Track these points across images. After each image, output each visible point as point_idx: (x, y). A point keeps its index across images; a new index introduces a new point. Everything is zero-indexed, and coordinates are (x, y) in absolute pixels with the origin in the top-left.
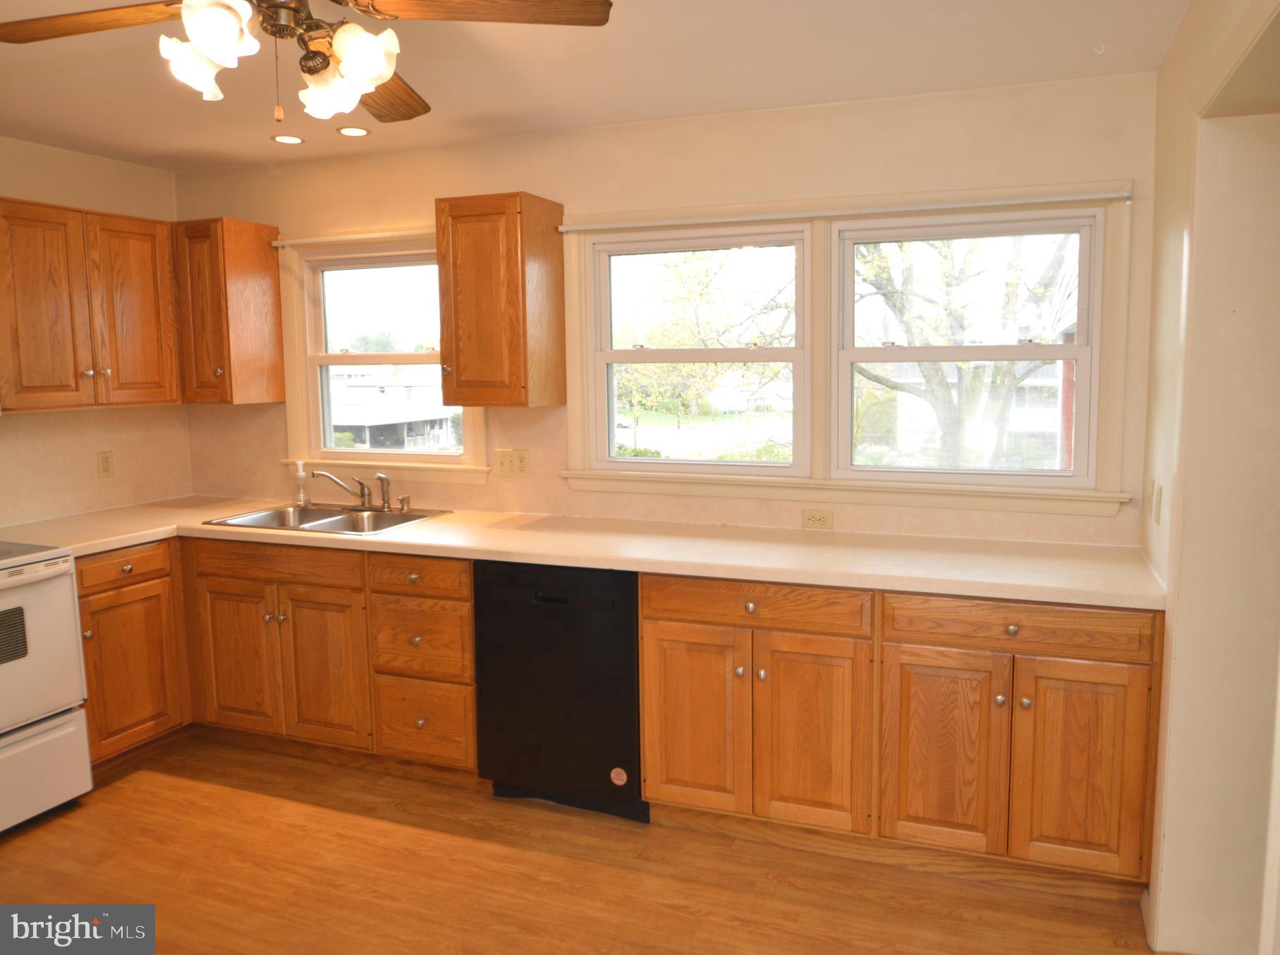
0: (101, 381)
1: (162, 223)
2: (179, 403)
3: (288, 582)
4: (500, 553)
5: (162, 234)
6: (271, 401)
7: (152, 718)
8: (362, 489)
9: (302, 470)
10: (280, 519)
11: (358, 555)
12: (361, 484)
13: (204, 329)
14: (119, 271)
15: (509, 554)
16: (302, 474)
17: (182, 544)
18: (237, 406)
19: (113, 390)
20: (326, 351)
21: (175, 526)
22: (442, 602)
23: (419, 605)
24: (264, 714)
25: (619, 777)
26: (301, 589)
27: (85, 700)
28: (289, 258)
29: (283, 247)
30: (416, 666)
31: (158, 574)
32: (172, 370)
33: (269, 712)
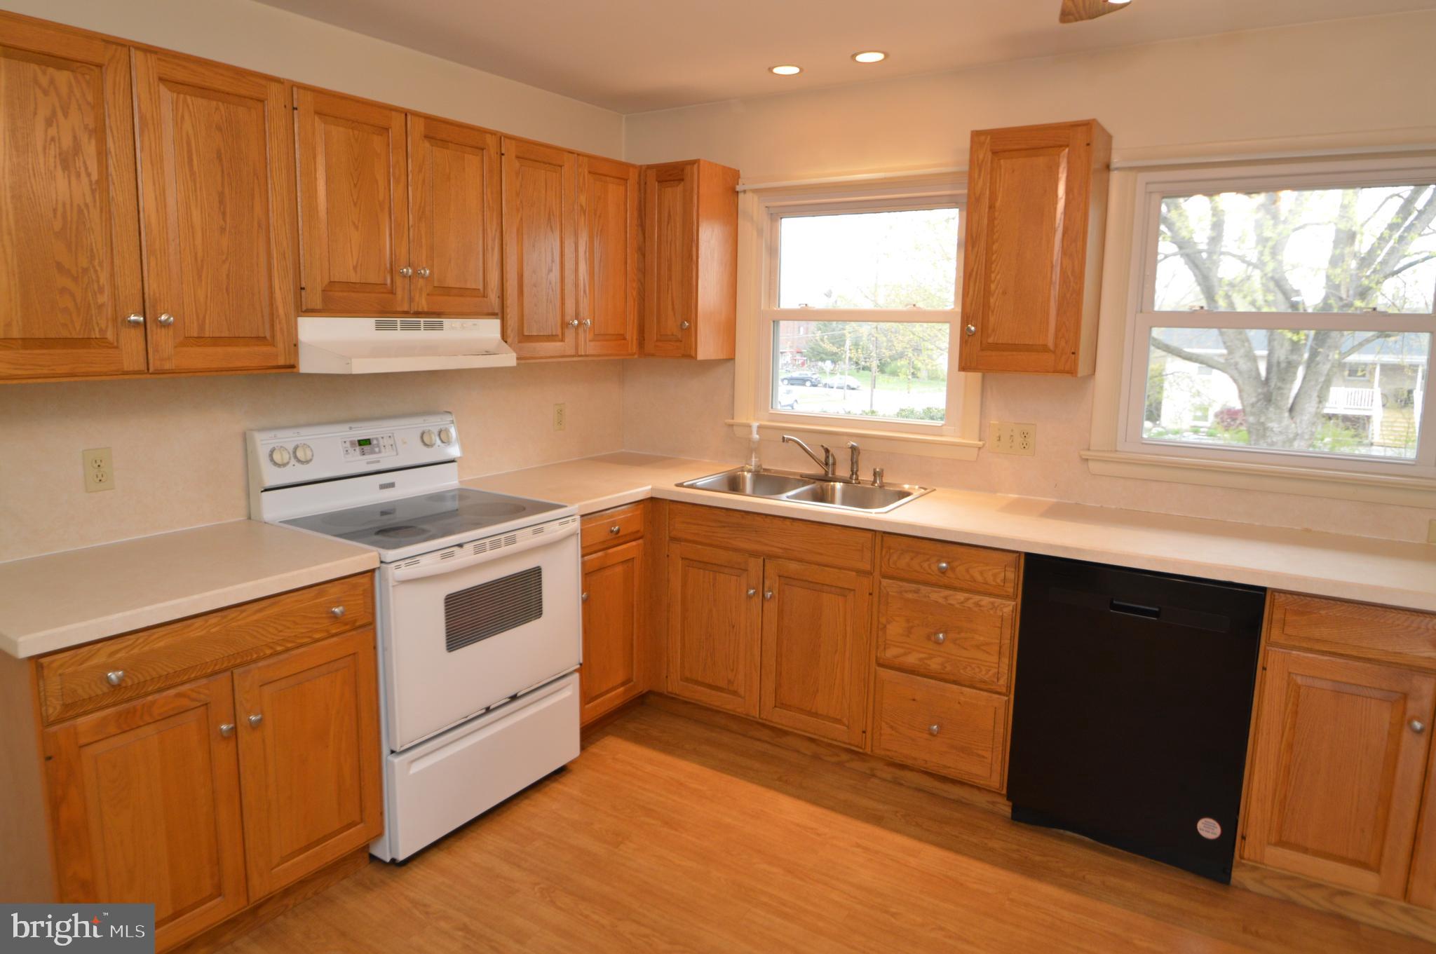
0: (581, 331)
1: (633, 166)
2: (636, 356)
3: (777, 557)
4: (1066, 549)
5: (633, 177)
6: (725, 357)
7: (623, 684)
8: (827, 457)
9: (756, 433)
10: (734, 484)
11: (869, 535)
12: (827, 451)
13: (670, 278)
14: (600, 216)
15: (1078, 550)
16: (756, 436)
17: (653, 505)
18: (700, 361)
19: (590, 341)
20: (779, 306)
21: (650, 487)
22: (977, 598)
23: (946, 598)
24: (735, 693)
25: (1209, 829)
26: (793, 566)
27: (581, 664)
28: (748, 203)
29: (745, 192)
30: (934, 665)
31: (635, 536)
32: (634, 320)
33: (741, 691)
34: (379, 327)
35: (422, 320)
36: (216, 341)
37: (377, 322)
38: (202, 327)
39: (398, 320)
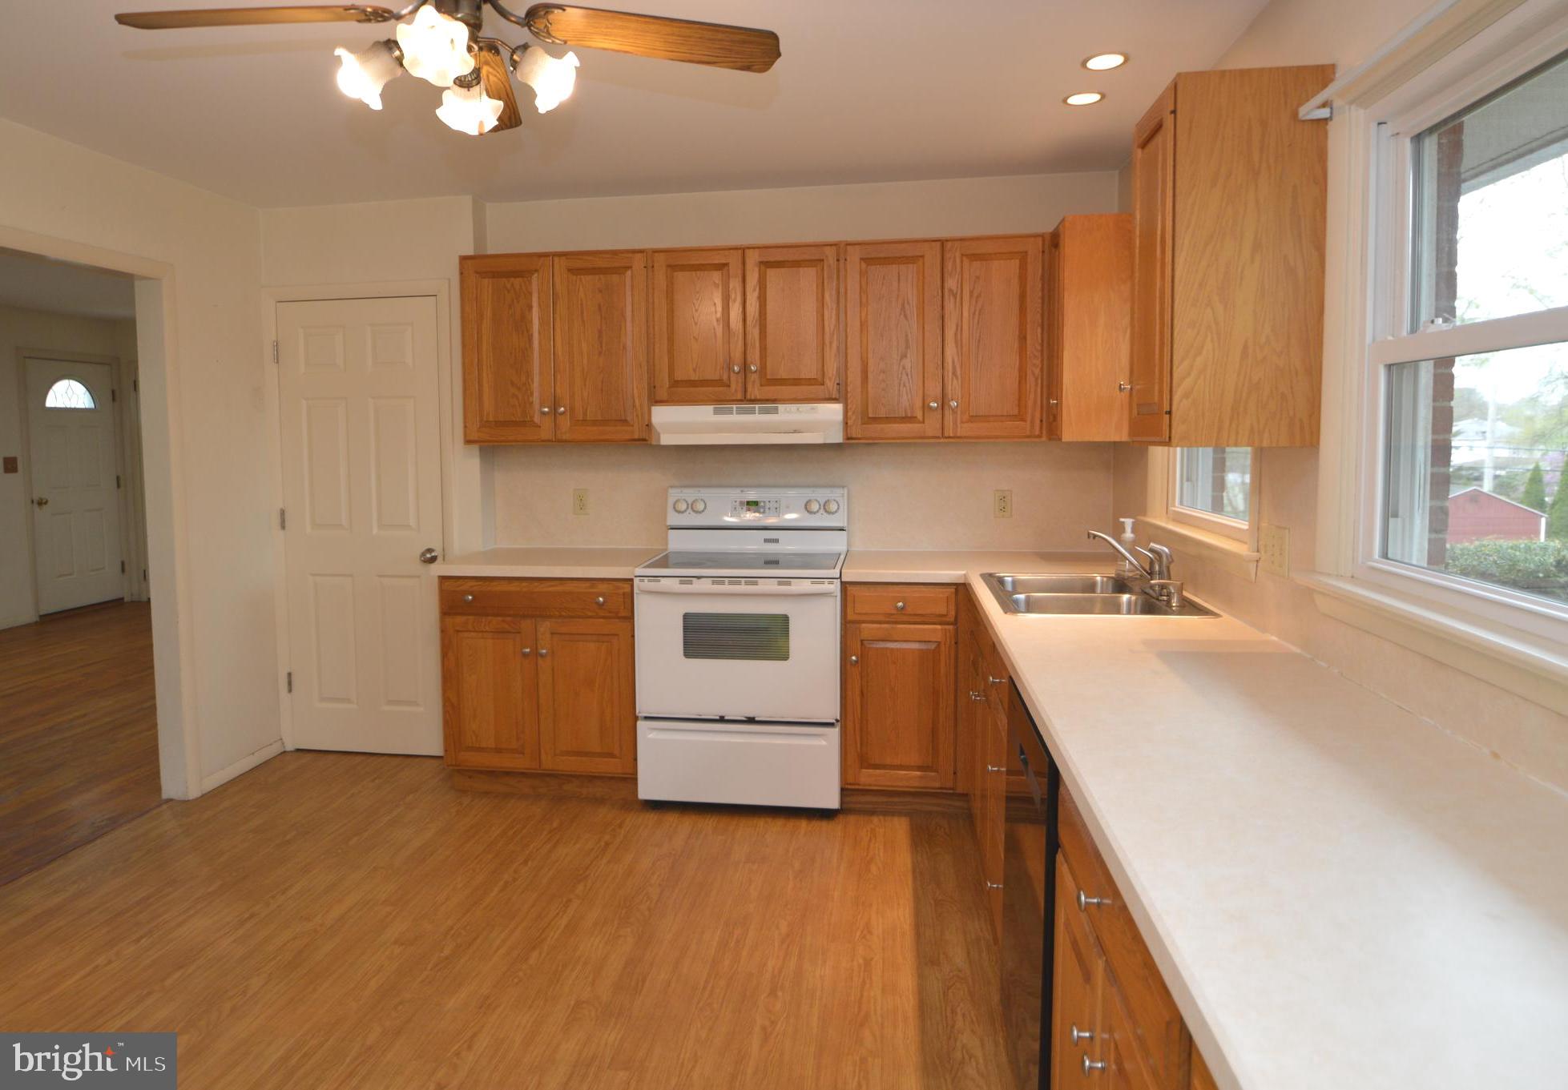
0: (948, 412)
2: (1044, 439)
9: (1130, 531)
14: (979, 296)
16: (1130, 535)
17: (967, 593)
18: (1065, 443)
19: (962, 422)
21: (963, 572)
27: (838, 719)
31: (940, 620)
32: (1036, 400)
34: (716, 412)
35: (757, 406)
36: (595, 423)
37: (715, 408)
38: (585, 414)
39: (734, 406)
